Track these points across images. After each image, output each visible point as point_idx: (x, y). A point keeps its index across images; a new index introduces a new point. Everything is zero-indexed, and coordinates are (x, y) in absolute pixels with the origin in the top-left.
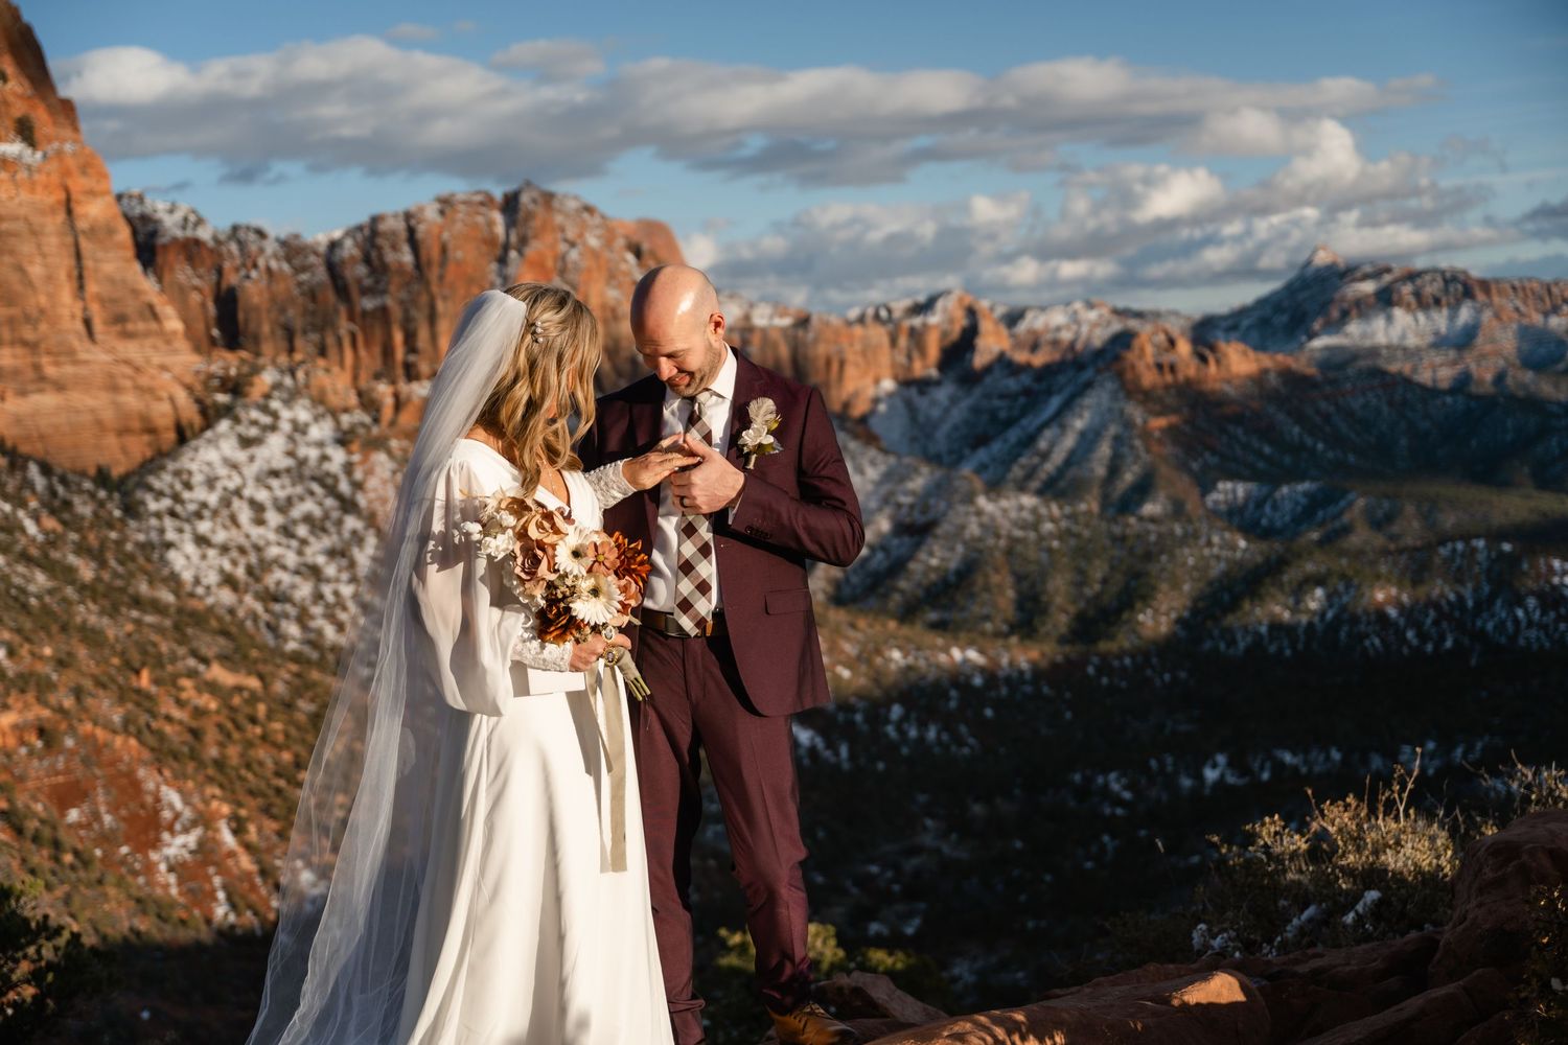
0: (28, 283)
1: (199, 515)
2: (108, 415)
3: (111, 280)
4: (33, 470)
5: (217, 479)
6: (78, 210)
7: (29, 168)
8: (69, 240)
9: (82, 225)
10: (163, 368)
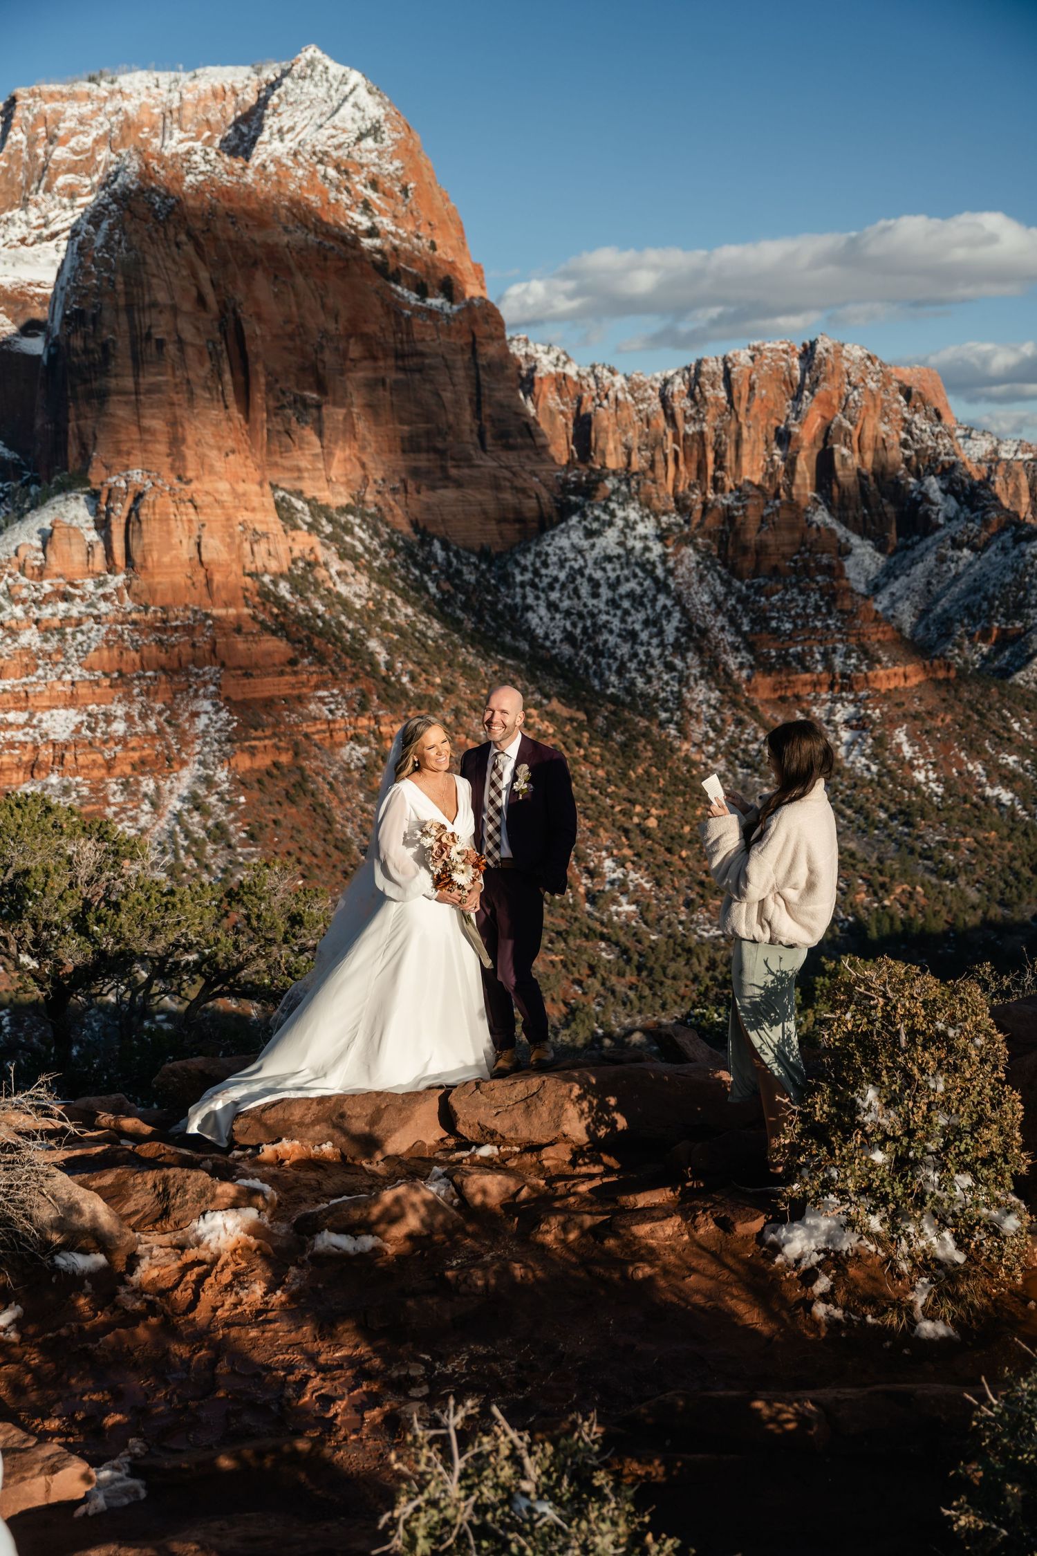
0: (442, 405)
1: (551, 587)
2: (491, 507)
3: (502, 406)
4: (437, 545)
5: (566, 560)
6: (481, 350)
7: (448, 317)
8: (472, 373)
9: (482, 361)
10: (533, 473)
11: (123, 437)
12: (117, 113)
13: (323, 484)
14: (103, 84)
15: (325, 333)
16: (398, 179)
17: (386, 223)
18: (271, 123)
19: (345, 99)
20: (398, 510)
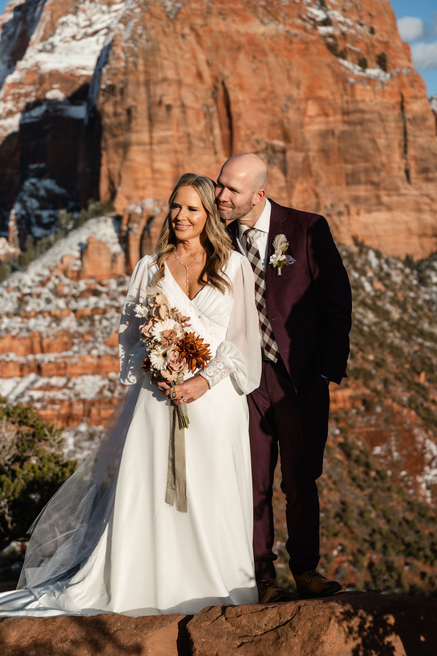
0: (377, 149)
2: (414, 226)
3: (422, 148)
4: (372, 256)
6: (407, 107)
7: (382, 83)
8: (401, 124)
9: (409, 115)
11: (140, 176)
15: (290, 98)
17: (337, 15)
20: (343, 229)
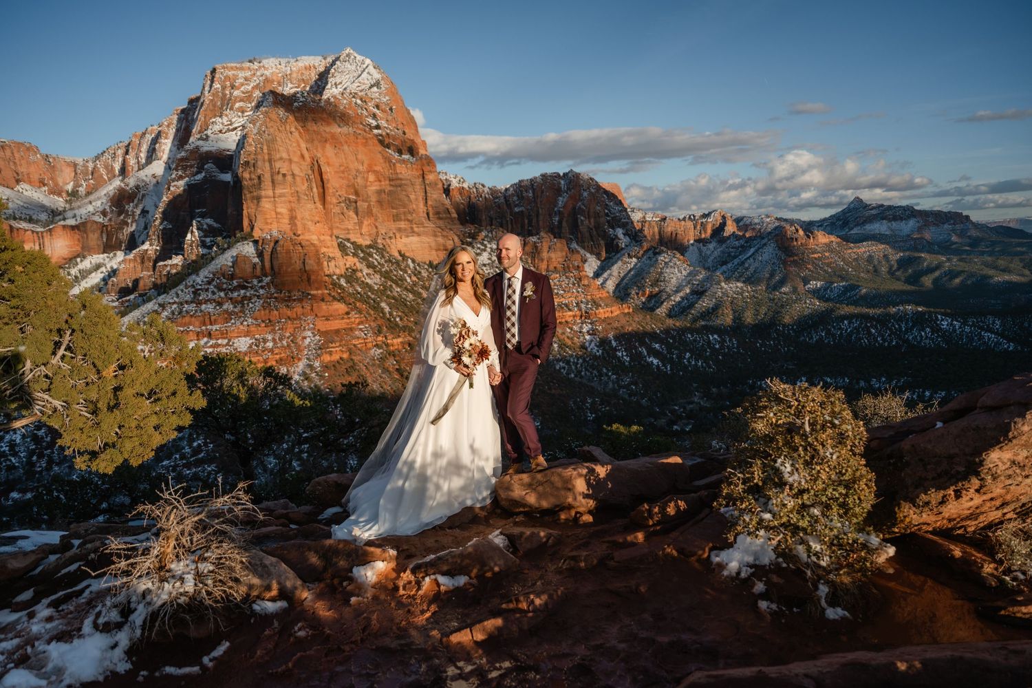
0: (410, 201)
3: (436, 201)
4: (410, 261)
6: (426, 177)
7: (411, 163)
8: (423, 187)
9: (427, 182)
10: (451, 229)
11: (268, 216)
12: (262, 76)
13: (359, 235)
14: (255, 63)
15: (358, 171)
16: (388, 104)
17: (383, 123)
18: (331, 80)
19: (364, 70)
20: (392, 247)
